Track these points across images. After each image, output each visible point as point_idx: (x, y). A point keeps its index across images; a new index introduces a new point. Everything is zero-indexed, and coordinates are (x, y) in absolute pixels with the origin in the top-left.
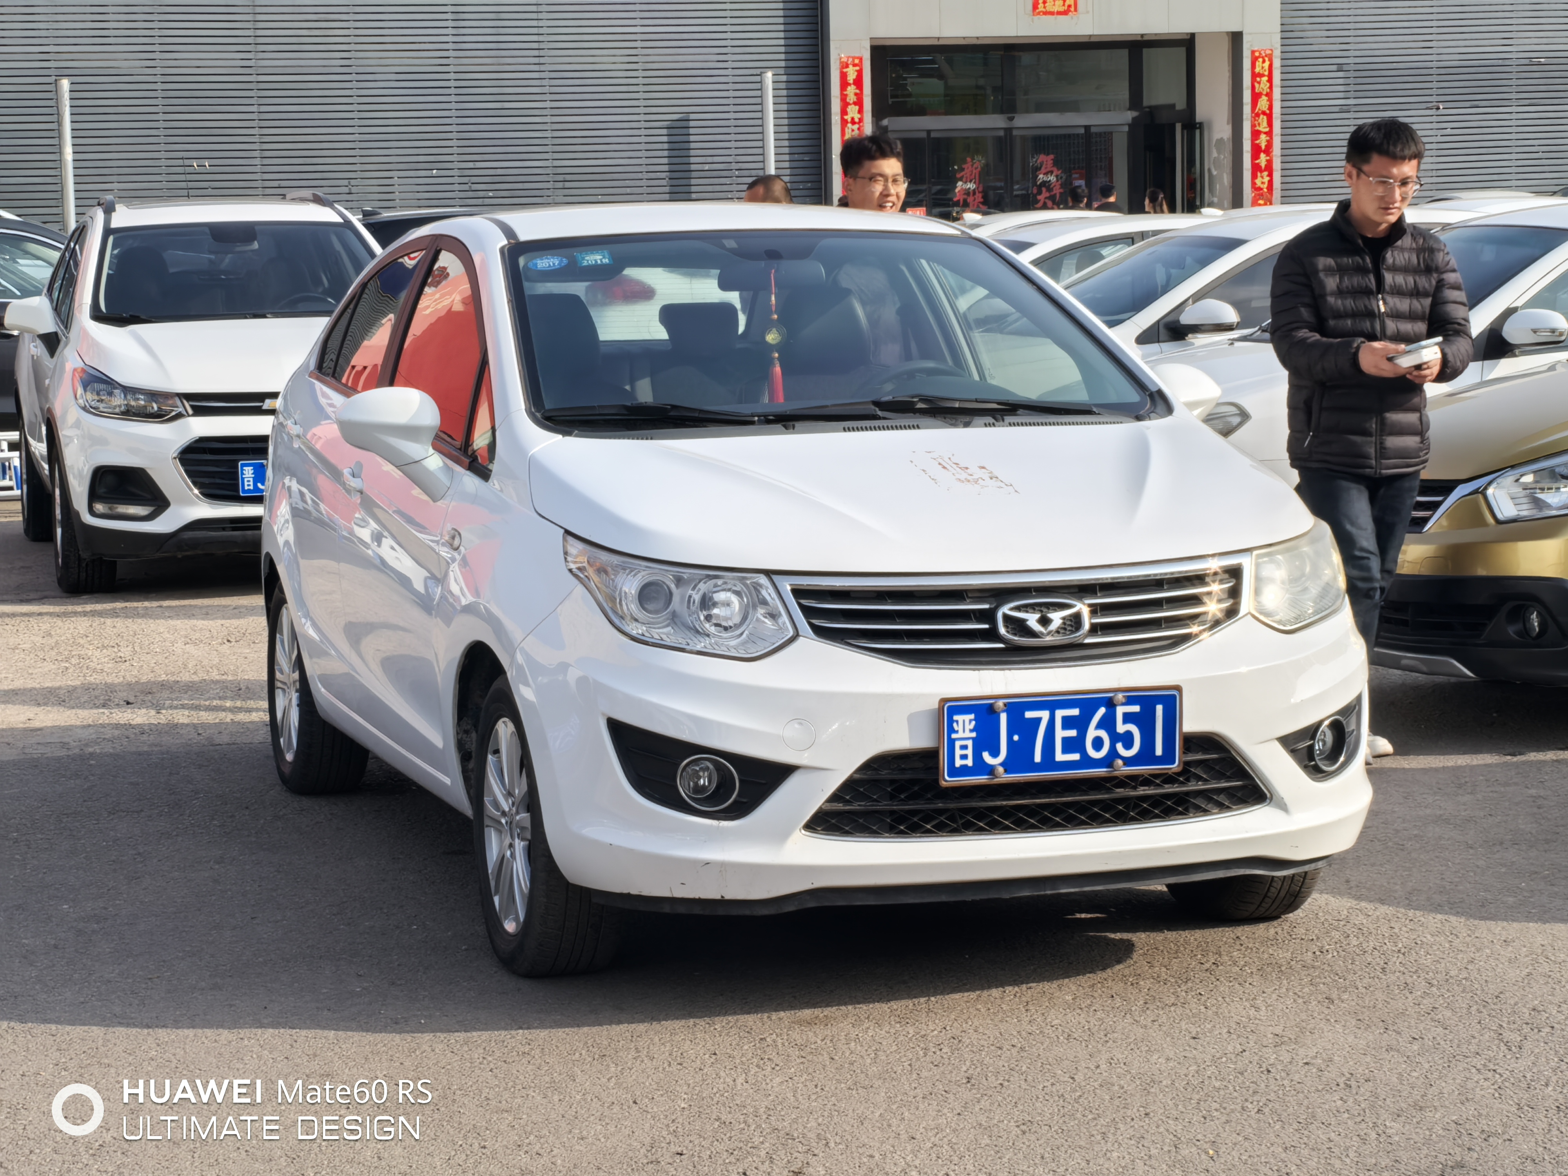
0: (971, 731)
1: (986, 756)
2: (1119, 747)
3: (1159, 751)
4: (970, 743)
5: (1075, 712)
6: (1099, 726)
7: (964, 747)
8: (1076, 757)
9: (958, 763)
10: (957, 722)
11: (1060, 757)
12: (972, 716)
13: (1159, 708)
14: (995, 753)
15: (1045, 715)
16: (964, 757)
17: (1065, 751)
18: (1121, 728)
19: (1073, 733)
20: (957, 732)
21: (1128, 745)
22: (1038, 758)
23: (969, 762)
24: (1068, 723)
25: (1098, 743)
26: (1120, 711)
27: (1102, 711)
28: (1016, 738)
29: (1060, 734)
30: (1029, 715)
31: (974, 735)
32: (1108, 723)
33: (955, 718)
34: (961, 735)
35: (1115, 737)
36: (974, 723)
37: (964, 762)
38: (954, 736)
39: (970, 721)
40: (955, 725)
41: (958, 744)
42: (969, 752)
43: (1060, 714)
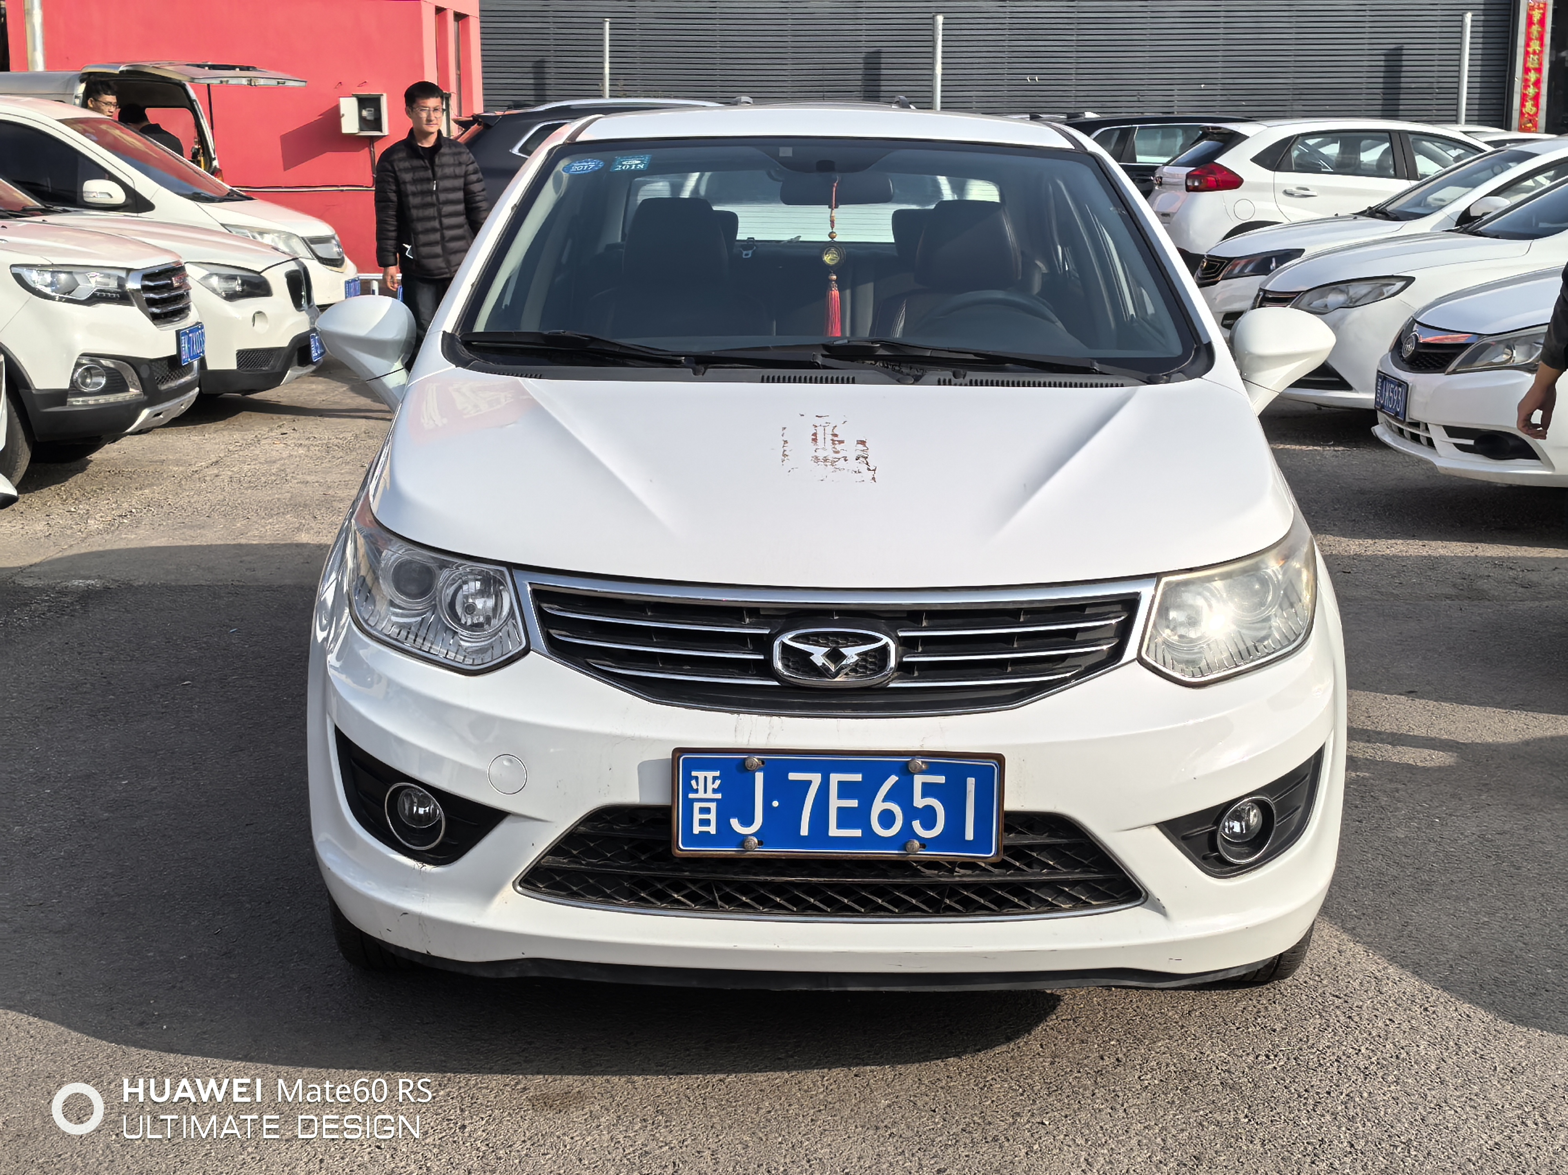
0: (715, 791)
1: (735, 823)
2: (916, 825)
3: (969, 835)
4: (713, 806)
5: (858, 777)
6: (887, 798)
7: (707, 810)
8: (857, 833)
9: (697, 829)
10: (697, 778)
11: (834, 831)
12: (717, 774)
13: (971, 782)
14: (748, 821)
15: (816, 778)
16: (705, 822)
17: (840, 826)
18: (919, 802)
19: (854, 803)
20: (696, 791)
21: (929, 824)
22: (804, 831)
23: (712, 829)
24: (845, 790)
25: (887, 819)
26: (919, 780)
27: (893, 779)
28: (775, 804)
29: (835, 803)
30: (793, 776)
31: (719, 796)
32: (901, 795)
33: (694, 774)
34: (701, 795)
35: (910, 812)
36: (718, 782)
37: (705, 829)
38: (691, 796)
39: (715, 779)
40: (693, 783)
41: (697, 806)
42: (712, 816)
43: (835, 778)
